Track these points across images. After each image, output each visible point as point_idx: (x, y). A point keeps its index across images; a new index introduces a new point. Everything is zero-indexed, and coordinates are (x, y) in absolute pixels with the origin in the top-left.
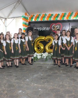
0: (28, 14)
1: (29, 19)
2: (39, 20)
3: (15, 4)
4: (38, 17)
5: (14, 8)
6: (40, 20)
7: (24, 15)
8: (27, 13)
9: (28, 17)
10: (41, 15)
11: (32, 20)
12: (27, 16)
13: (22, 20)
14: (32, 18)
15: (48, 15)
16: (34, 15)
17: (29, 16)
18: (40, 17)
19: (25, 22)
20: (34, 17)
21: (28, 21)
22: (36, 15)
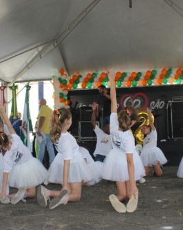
0: (65, 73)
1: (68, 83)
2: (93, 86)
3: (40, 49)
4: (90, 79)
6: (96, 88)
7: (58, 75)
8: (65, 69)
9: (68, 79)
10: (99, 76)
11: (75, 86)
12: (63, 77)
14: (76, 81)
16: (81, 76)
17: (71, 77)
18: (96, 79)
19: (61, 90)
20: (81, 80)
21: (67, 89)
22: (85, 74)
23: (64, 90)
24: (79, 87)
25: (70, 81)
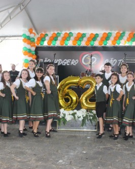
0: (34, 31)
1: (36, 40)
2: (57, 44)
3: (11, 10)
4: (55, 38)
5: (10, 16)
6: (60, 45)
7: (28, 34)
8: (33, 29)
9: (36, 37)
10: (62, 35)
11: (42, 43)
12: (32, 36)
13: (23, 43)
14: (42, 39)
15: (75, 35)
16: (47, 35)
17: (38, 36)
18: (60, 38)
19: (28, 47)
20: (47, 38)
21: (34, 46)
22: (50, 34)
23: (32, 46)
24: (45, 44)
25: (38, 39)
